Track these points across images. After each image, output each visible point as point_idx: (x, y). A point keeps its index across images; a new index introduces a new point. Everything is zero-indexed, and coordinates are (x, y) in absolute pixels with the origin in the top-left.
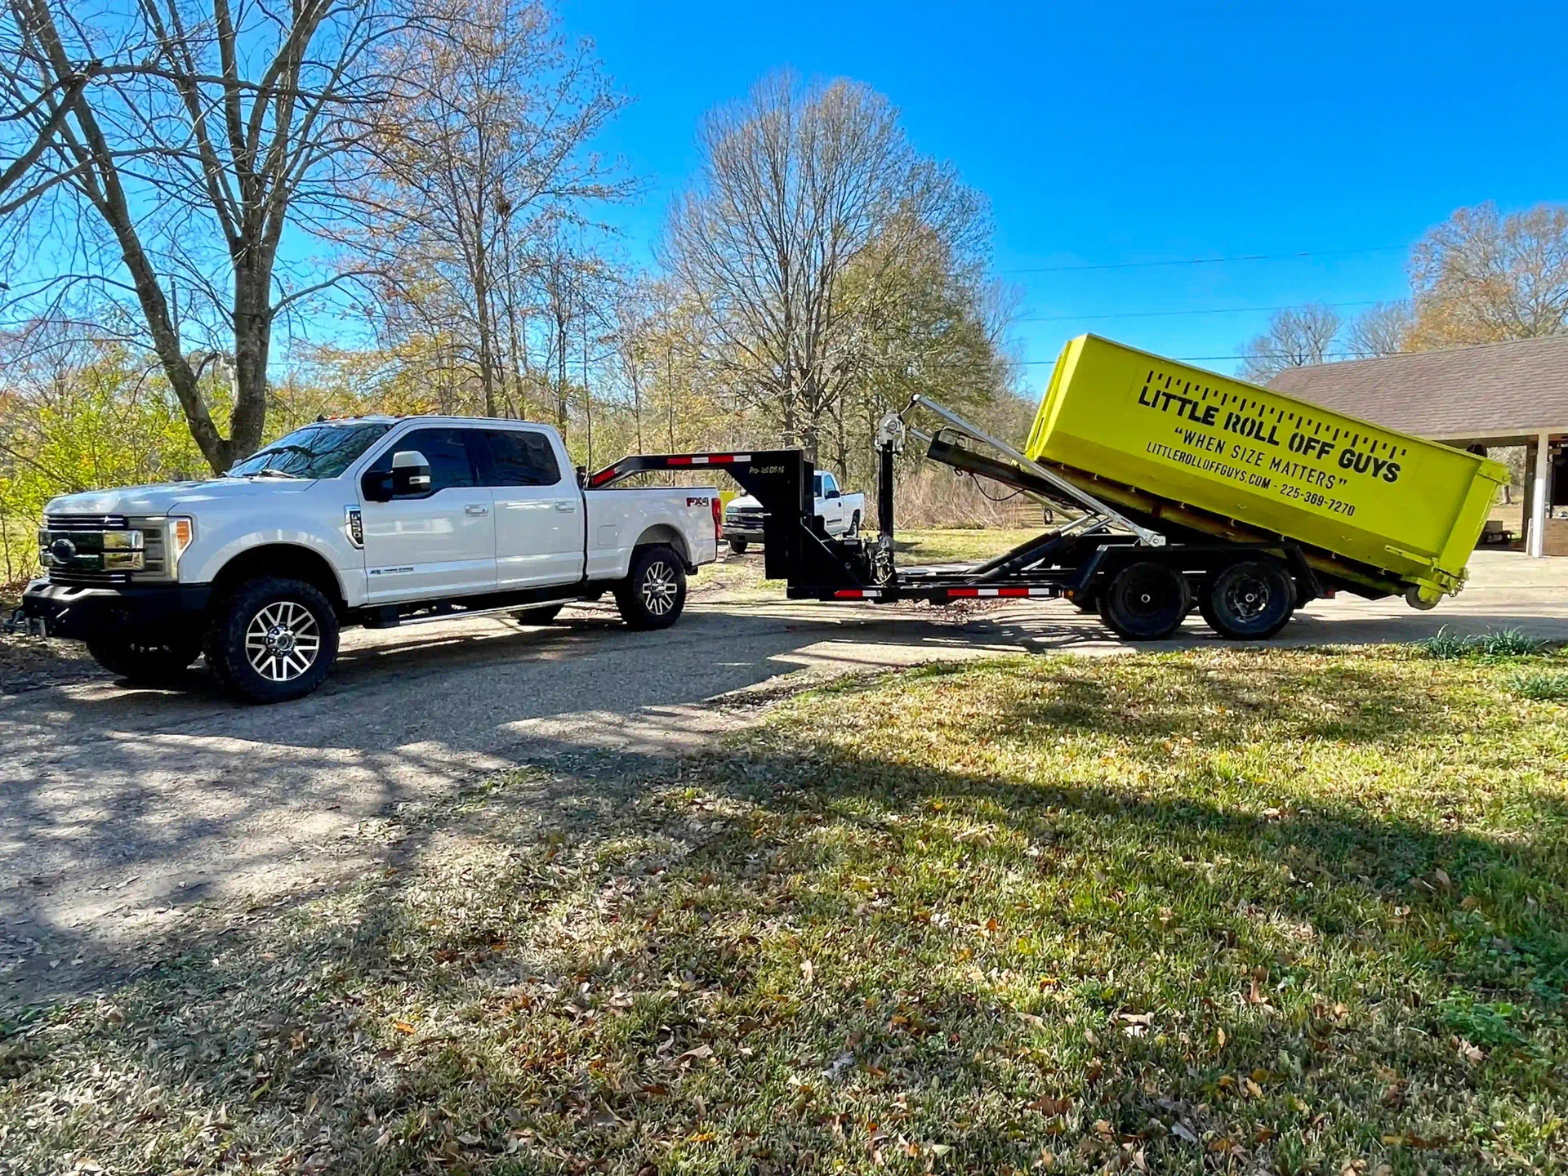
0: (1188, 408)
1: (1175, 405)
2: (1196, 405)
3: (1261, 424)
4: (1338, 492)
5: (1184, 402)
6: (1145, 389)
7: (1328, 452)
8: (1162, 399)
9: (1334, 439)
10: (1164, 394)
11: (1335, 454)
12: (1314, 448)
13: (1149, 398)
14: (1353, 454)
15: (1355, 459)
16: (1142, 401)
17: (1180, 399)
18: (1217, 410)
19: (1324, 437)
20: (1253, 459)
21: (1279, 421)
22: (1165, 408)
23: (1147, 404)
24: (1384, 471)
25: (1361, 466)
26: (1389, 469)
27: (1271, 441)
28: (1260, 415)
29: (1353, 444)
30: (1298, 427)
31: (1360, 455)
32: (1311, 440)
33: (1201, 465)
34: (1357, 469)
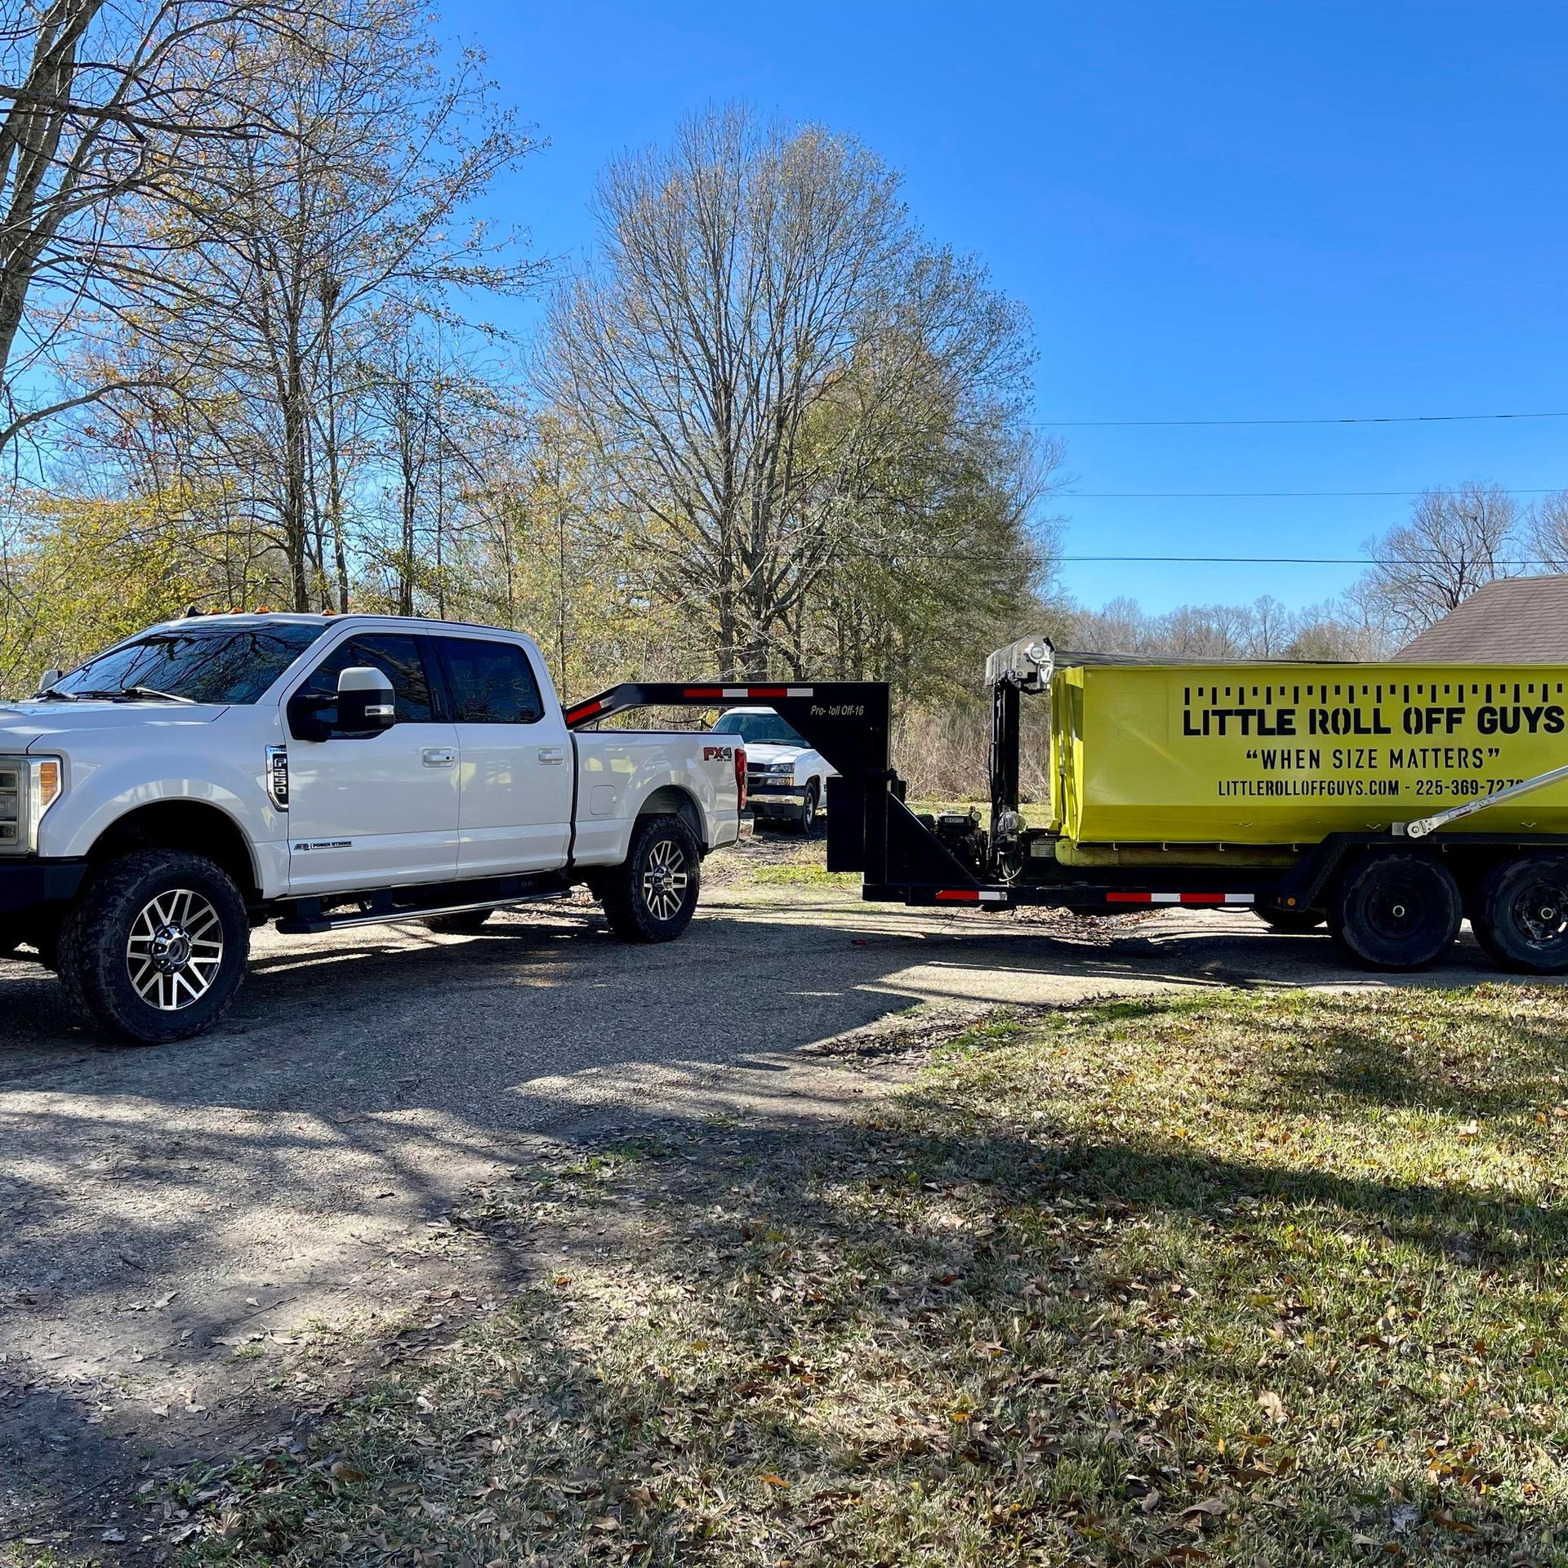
0: (1253, 721)
1: (1234, 723)
2: (1261, 714)
3: (1357, 712)
4: (1493, 768)
5: (1245, 714)
6: (1187, 714)
7: (1459, 721)
8: (1214, 721)
9: (1461, 700)
10: (1215, 713)
11: (1470, 720)
12: (1438, 721)
13: (1196, 723)
14: (1492, 711)
15: (1498, 717)
16: (1188, 731)
17: (1238, 713)
18: (1292, 712)
19: (1447, 701)
20: (1365, 761)
21: (1379, 700)
22: (1222, 731)
23: (1197, 732)
24: (1542, 720)
25: (1510, 724)
26: (1548, 716)
27: (1379, 730)
28: (1351, 700)
29: (1489, 699)
30: (1406, 700)
31: (1504, 710)
32: (1430, 711)
33: (1298, 790)
34: (1506, 729)
